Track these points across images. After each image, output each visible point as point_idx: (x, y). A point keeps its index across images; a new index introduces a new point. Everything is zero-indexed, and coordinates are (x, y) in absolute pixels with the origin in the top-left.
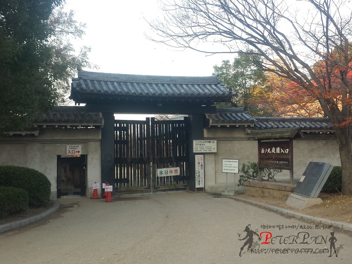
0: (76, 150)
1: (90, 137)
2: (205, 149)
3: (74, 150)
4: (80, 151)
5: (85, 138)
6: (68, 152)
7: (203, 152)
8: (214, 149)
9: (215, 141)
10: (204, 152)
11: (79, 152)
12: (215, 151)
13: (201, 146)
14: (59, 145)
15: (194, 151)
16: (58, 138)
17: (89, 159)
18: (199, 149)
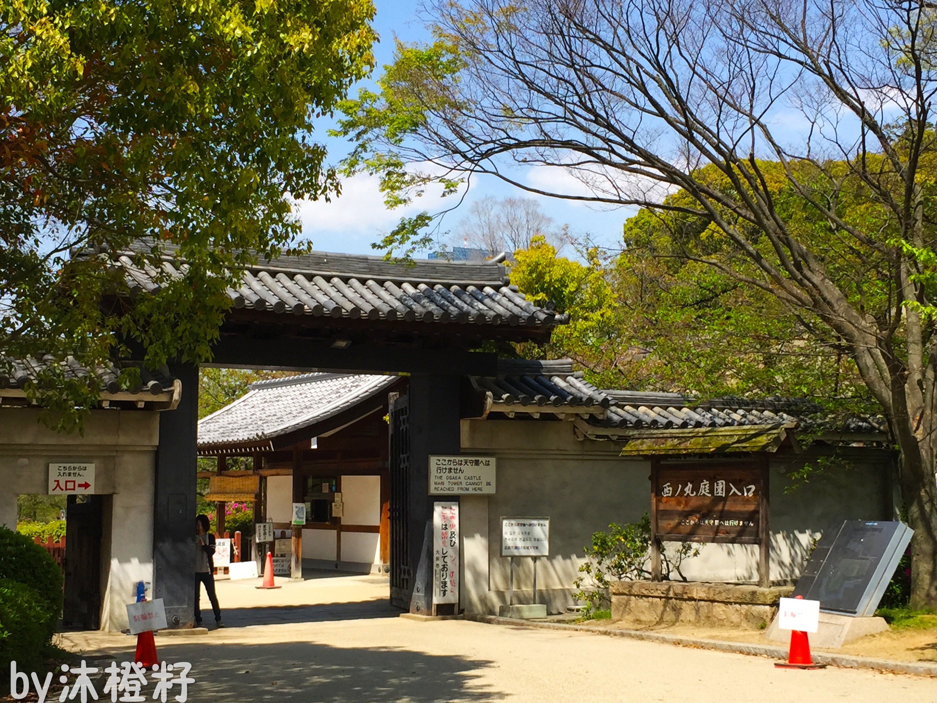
0: (80, 480)
1: (123, 440)
2: (464, 486)
3: (72, 478)
4: (91, 481)
5: (108, 440)
6: (52, 485)
7: (456, 491)
8: (488, 484)
9: (493, 461)
10: (460, 492)
11: (86, 486)
12: (491, 490)
13: (453, 474)
14: (25, 461)
15: (433, 491)
16: (26, 439)
17: (118, 510)
18: (447, 485)
